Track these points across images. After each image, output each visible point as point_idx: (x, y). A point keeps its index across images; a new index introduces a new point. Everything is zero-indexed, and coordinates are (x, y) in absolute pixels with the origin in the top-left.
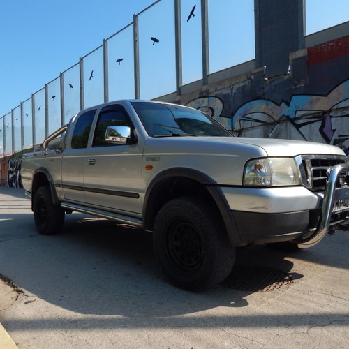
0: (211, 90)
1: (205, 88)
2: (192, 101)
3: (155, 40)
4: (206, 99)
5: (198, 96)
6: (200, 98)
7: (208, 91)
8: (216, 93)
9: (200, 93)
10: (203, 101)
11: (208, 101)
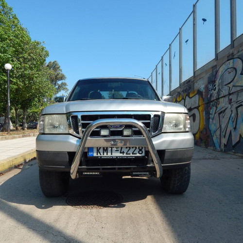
0: (235, 53)
1: (231, 51)
2: (223, 64)
3: (204, 20)
4: (232, 61)
5: (227, 60)
6: (228, 60)
7: (233, 53)
8: (238, 54)
9: (228, 57)
10: (229, 63)
11: (233, 62)
